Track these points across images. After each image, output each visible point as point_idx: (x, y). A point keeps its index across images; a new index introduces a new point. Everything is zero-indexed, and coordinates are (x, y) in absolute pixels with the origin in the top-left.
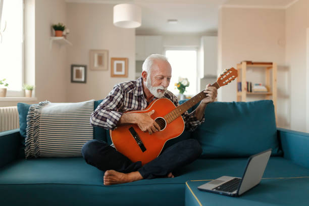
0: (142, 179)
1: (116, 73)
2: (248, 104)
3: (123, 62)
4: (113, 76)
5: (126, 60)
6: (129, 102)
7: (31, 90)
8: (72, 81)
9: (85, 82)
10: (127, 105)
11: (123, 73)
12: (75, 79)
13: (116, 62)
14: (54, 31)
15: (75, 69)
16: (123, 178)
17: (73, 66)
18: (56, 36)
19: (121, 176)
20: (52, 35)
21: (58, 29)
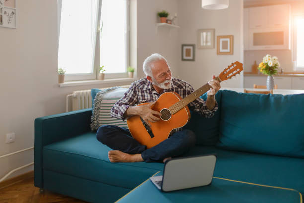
0: (143, 161)
1: (221, 50)
2: (283, 97)
3: (228, 40)
4: (219, 53)
5: (232, 37)
6: (142, 95)
7: (132, 71)
8: (183, 60)
9: (193, 60)
10: (141, 97)
11: (228, 50)
12: (185, 57)
13: (221, 40)
14: (159, 18)
15: (185, 48)
16: (125, 158)
17: (183, 46)
18: (162, 22)
19: (123, 156)
20: (159, 22)
21: (163, 16)
